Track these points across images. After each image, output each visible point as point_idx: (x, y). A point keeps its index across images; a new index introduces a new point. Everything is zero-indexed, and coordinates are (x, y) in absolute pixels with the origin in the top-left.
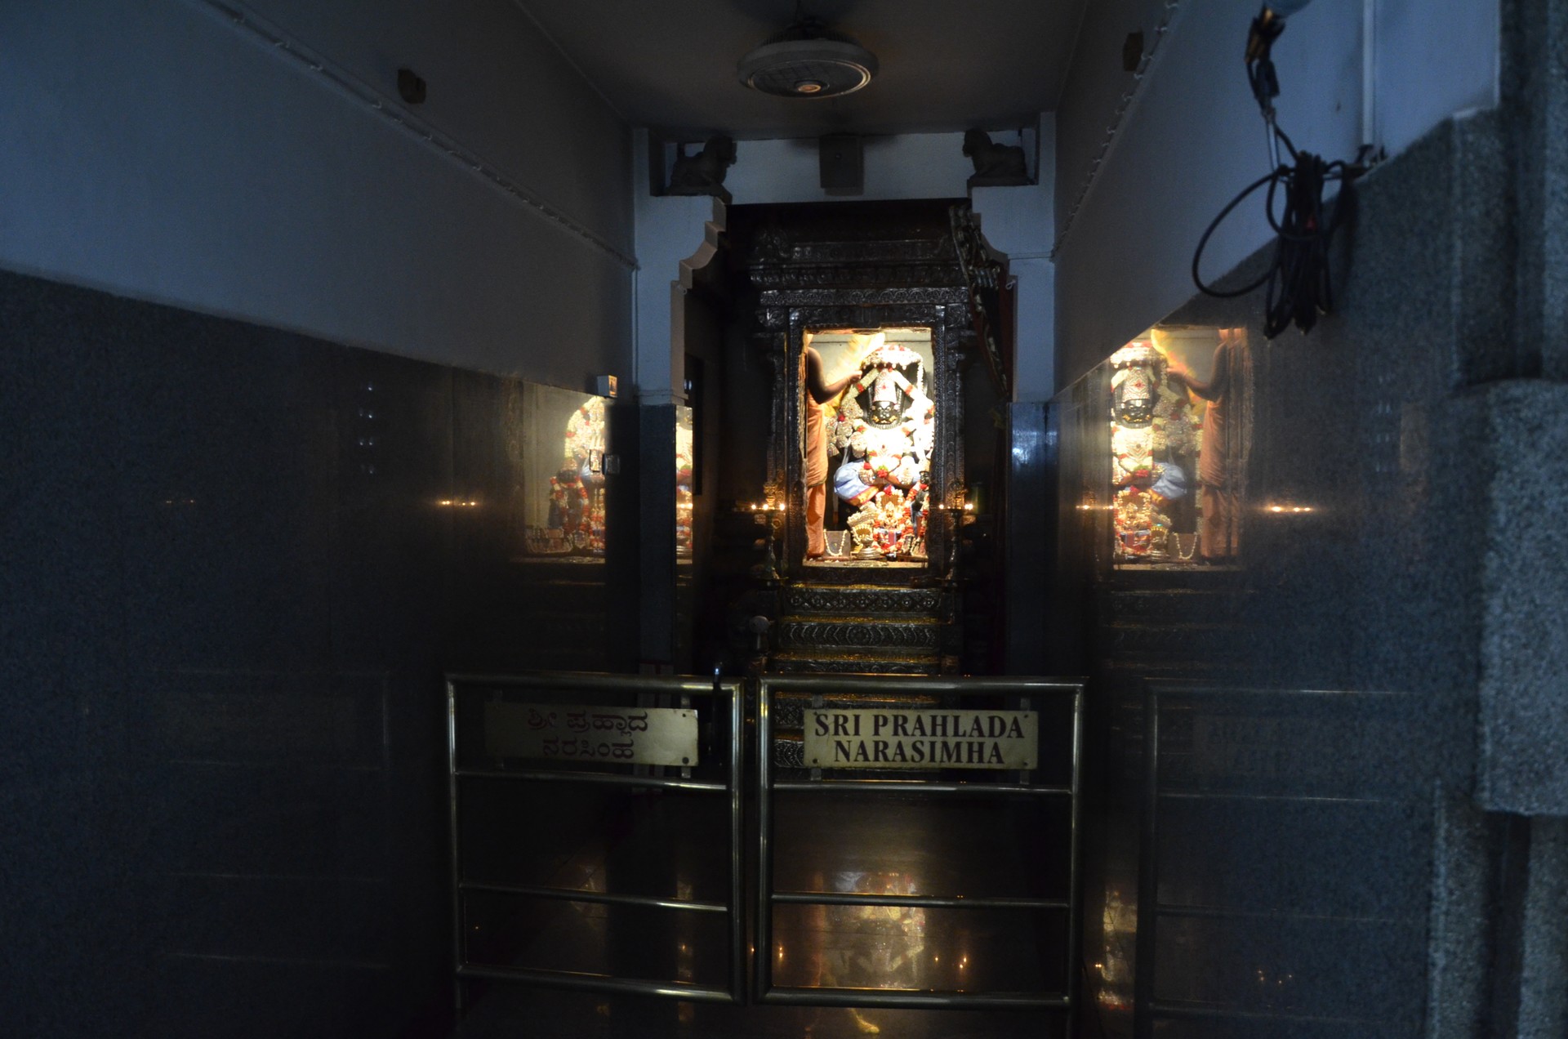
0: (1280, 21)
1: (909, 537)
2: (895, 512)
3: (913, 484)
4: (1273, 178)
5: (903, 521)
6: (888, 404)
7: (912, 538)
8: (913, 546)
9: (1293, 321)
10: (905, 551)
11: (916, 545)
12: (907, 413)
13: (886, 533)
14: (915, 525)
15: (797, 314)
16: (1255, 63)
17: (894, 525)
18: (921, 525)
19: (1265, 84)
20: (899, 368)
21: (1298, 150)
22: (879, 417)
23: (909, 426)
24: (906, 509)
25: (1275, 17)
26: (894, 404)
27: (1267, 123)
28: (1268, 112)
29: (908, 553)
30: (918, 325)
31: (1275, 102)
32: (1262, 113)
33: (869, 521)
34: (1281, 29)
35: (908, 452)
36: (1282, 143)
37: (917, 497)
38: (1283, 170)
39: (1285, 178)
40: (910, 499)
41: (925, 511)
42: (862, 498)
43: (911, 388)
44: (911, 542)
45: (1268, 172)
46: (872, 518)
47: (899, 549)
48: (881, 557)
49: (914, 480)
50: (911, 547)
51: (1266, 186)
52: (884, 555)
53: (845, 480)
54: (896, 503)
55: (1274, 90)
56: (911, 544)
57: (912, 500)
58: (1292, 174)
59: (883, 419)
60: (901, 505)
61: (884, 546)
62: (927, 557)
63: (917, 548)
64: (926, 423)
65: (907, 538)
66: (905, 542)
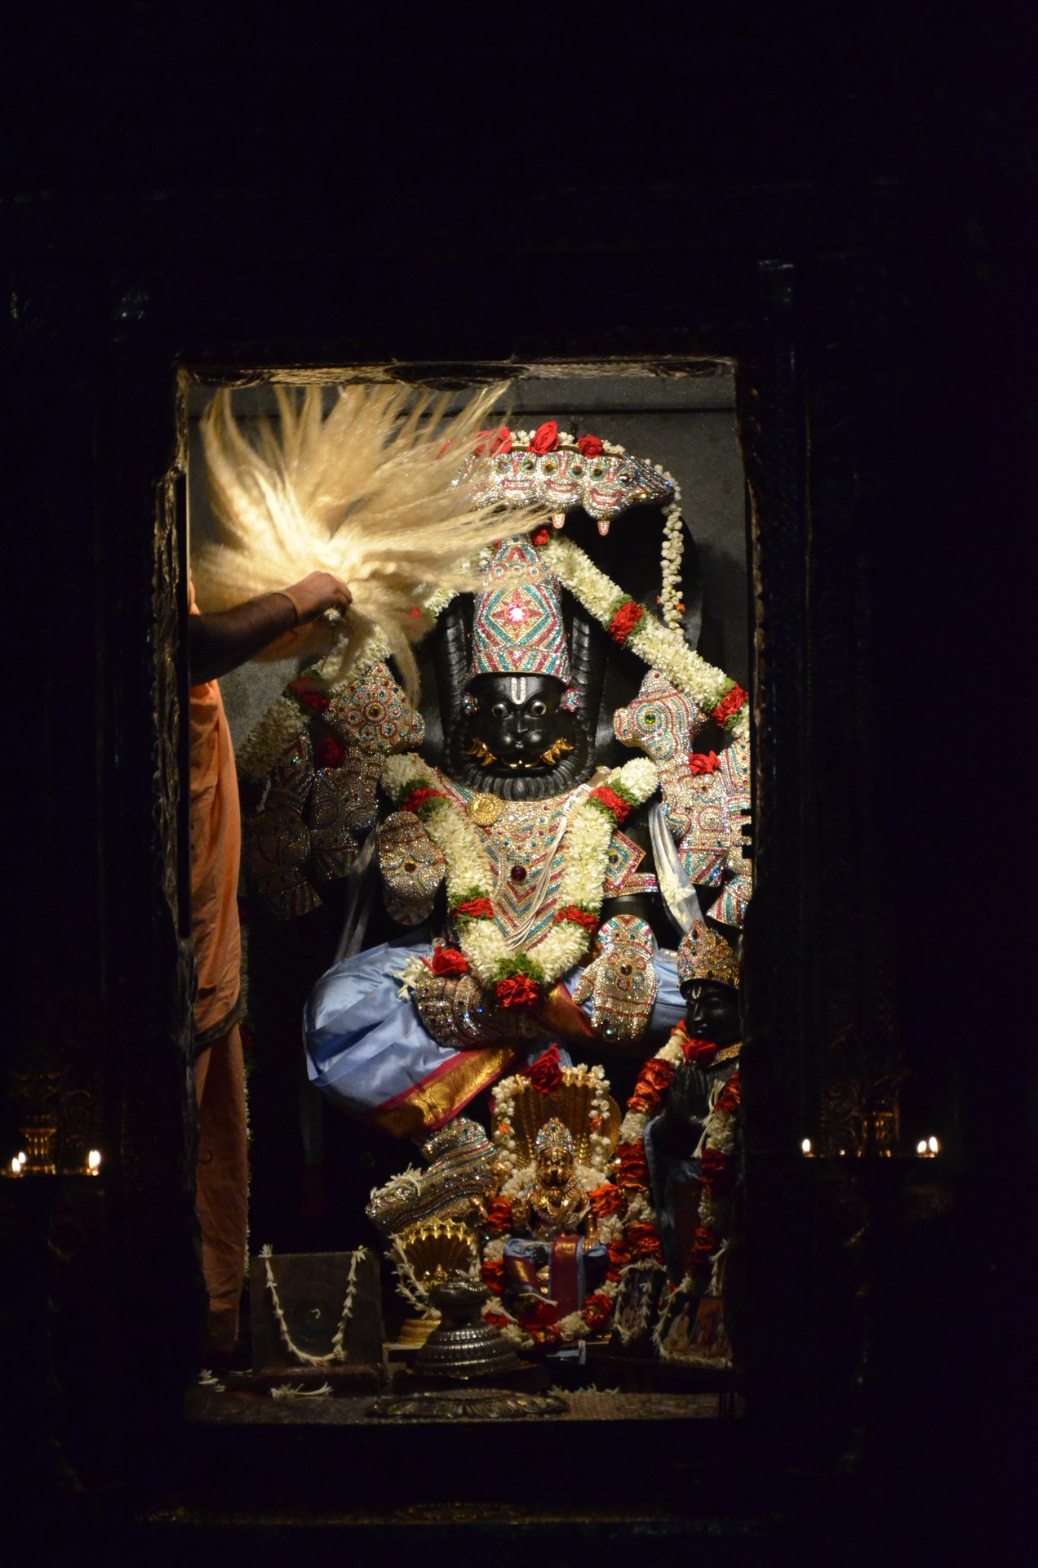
1: (645, 1274)
6: (534, 685)
7: (658, 1279)
8: (664, 1314)
10: (626, 1334)
12: (618, 726)
13: (539, 1259)
14: (667, 1218)
15: (143, 296)
17: (573, 1219)
24: (624, 1149)
26: (560, 688)
33: (463, 1205)
37: (675, 1095)
40: (644, 1107)
42: (430, 1103)
43: (635, 616)
47: (599, 1327)
48: (524, 1365)
49: (660, 1020)
50: (653, 1319)
53: (355, 1027)
54: (581, 1127)
56: (654, 1307)
57: (651, 1114)
59: (516, 755)
60: (605, 1131)
61: (532, 1316)
63: (680, 1323)
64: (700, 771)
65: (633, 1279)
66: (626, 1296)
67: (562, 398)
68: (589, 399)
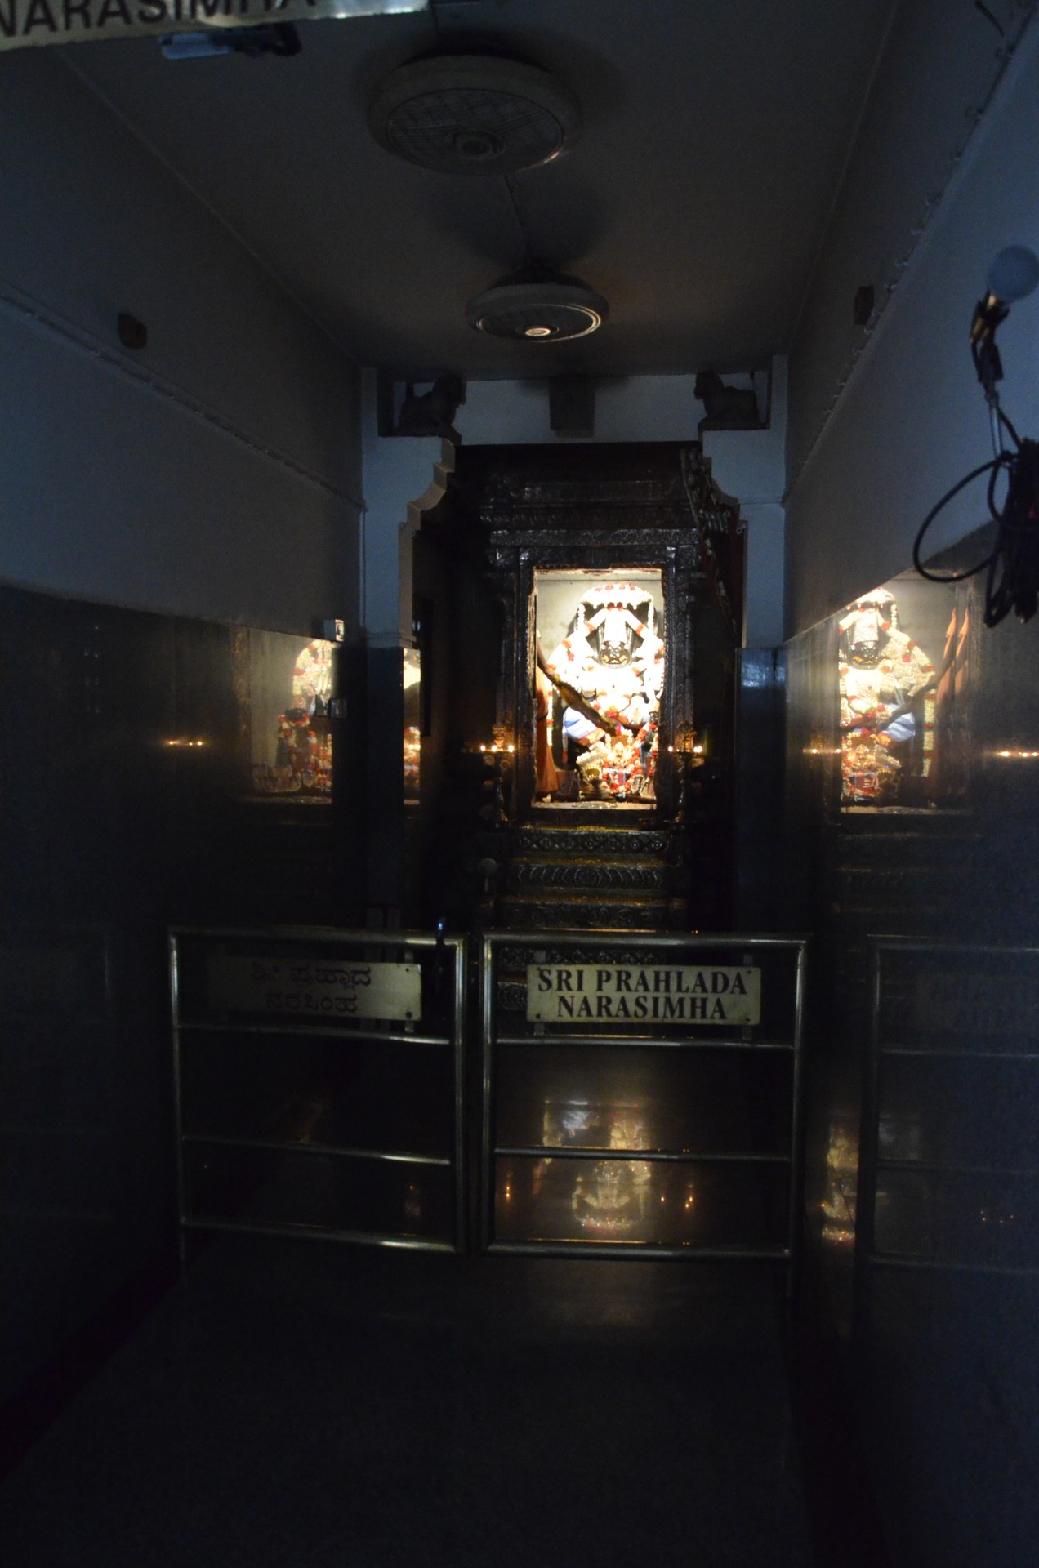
0: (1005, 308)
1: (638, 778)
2: (625, 751)
3: (643, 724)
4: (996, 465)
5: (632, 761)
6: (619, 644)
7: (641, 779)
8: (642, 786)
9: (1013, 609)
10: (634, 791)
11: (645, 786)
12: (637, 653)
13: (615, 774)
14: (645, 765)
15: (527, 554)
16: (980, 345)
17: (623, 765)
18: (650, 766)
19: (989, 366)
20: (630, 607)
21: (1021, 436)
22: (609, 657)
23: (639, 666)
24: (635, 749)
25: (999, 303)
26: (624, 644)
27: (991, 407)
28: (992, 397)
29: (637, 794)
30: (649, 566)
31: (999, 386)
32: (986, 396)
33: (598, 761)
34: (1005, 315)
35: (638, 692)
36: (1005, 428)
37: (647, 737)
38: (1005, 456)
39: (1007, 464)
40: (640, 740)
41: (654, 752)
42: (592, 738)
43: (642, 627)
44: (640, 783)
45: (991, 458)
46: (602, 758)
47: (628, 789)
48: (611, 797)
49: (644, 721)
50: (640, 788)
51: (988, 474)
52: (614, 795)
53: (575, 720)
54: (625, 743)
55: (998, 374)
56: (640, 785)
57: (642, 741)
58: (1015, 460)
59: (613, 659)
60: (631, 745)
61: (613, 786)
62: (655, 798)
63: (646, 788)
64: (656, 663)
65: (636, 779)
66: (634, 783)
67: (627, 577)
68: (634, 578)
